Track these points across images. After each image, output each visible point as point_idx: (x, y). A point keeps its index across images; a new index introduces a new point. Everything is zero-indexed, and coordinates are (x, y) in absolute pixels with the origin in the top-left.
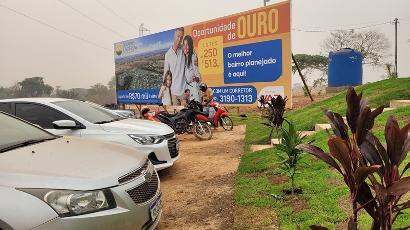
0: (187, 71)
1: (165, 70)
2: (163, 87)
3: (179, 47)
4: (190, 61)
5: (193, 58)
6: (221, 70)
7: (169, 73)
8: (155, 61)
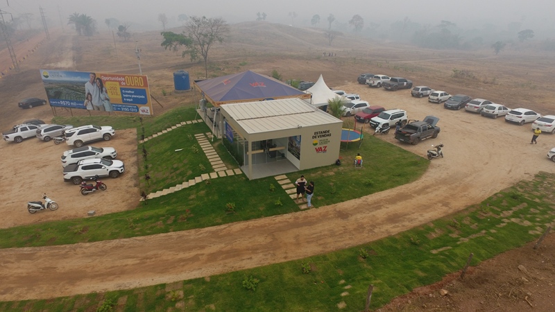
0: (101, 95)
1: (87, 92)
2: (86, 101)
3: (93, 83)
4: (102, 91)
5: (104, 89)
6: (121, 97)
7: (89, 94)
8: (78, 86)
